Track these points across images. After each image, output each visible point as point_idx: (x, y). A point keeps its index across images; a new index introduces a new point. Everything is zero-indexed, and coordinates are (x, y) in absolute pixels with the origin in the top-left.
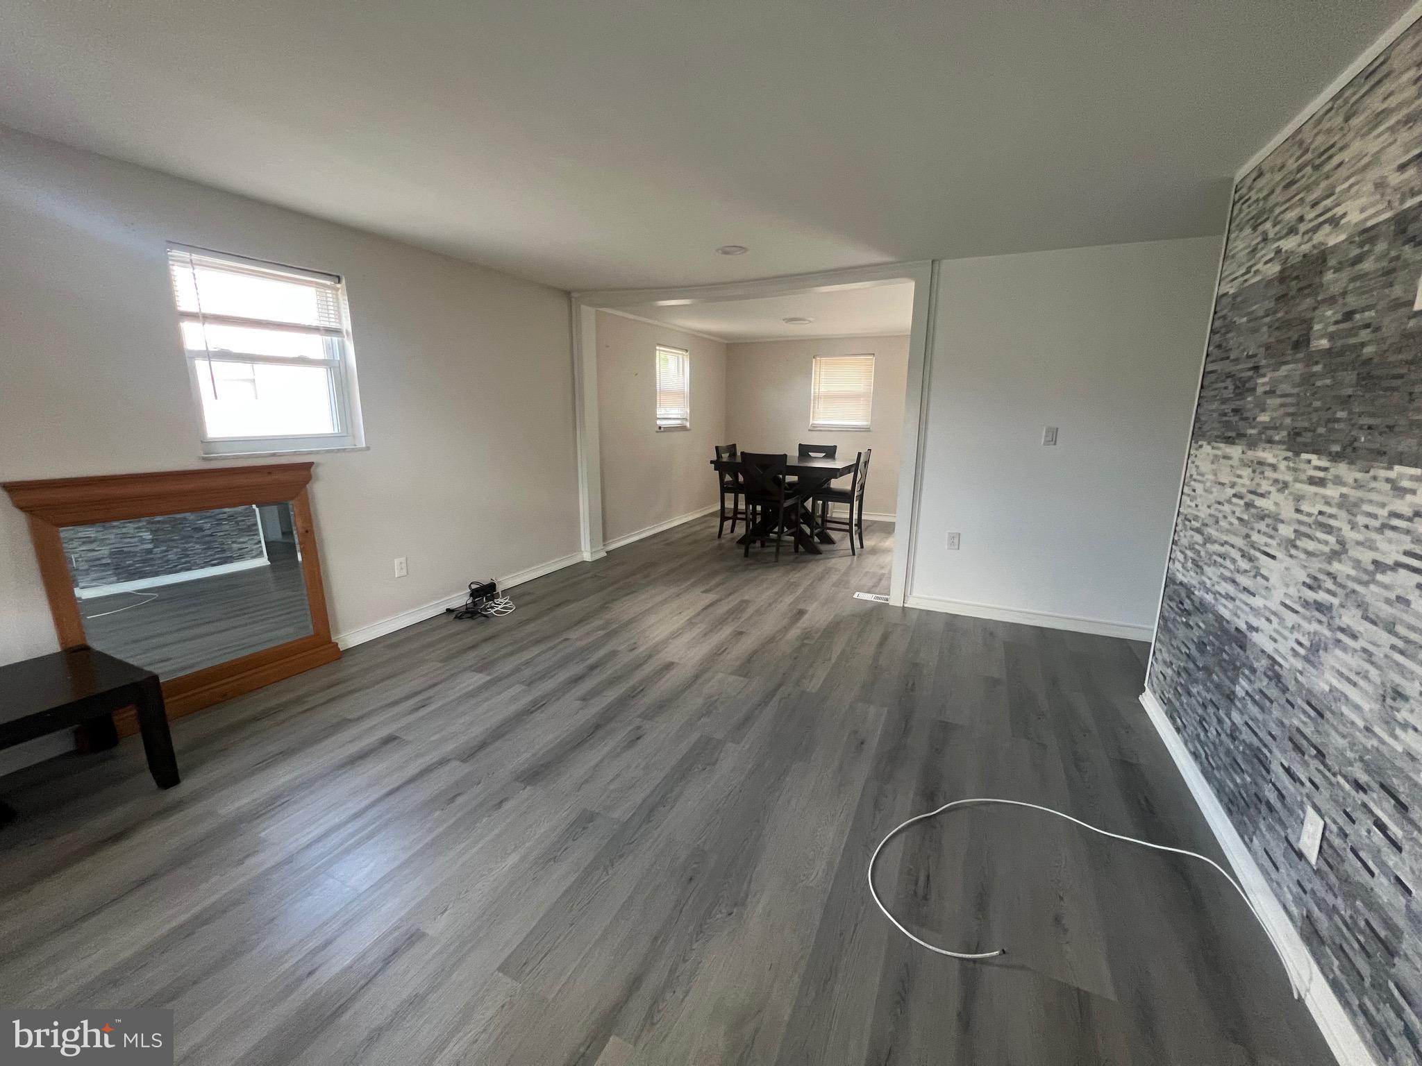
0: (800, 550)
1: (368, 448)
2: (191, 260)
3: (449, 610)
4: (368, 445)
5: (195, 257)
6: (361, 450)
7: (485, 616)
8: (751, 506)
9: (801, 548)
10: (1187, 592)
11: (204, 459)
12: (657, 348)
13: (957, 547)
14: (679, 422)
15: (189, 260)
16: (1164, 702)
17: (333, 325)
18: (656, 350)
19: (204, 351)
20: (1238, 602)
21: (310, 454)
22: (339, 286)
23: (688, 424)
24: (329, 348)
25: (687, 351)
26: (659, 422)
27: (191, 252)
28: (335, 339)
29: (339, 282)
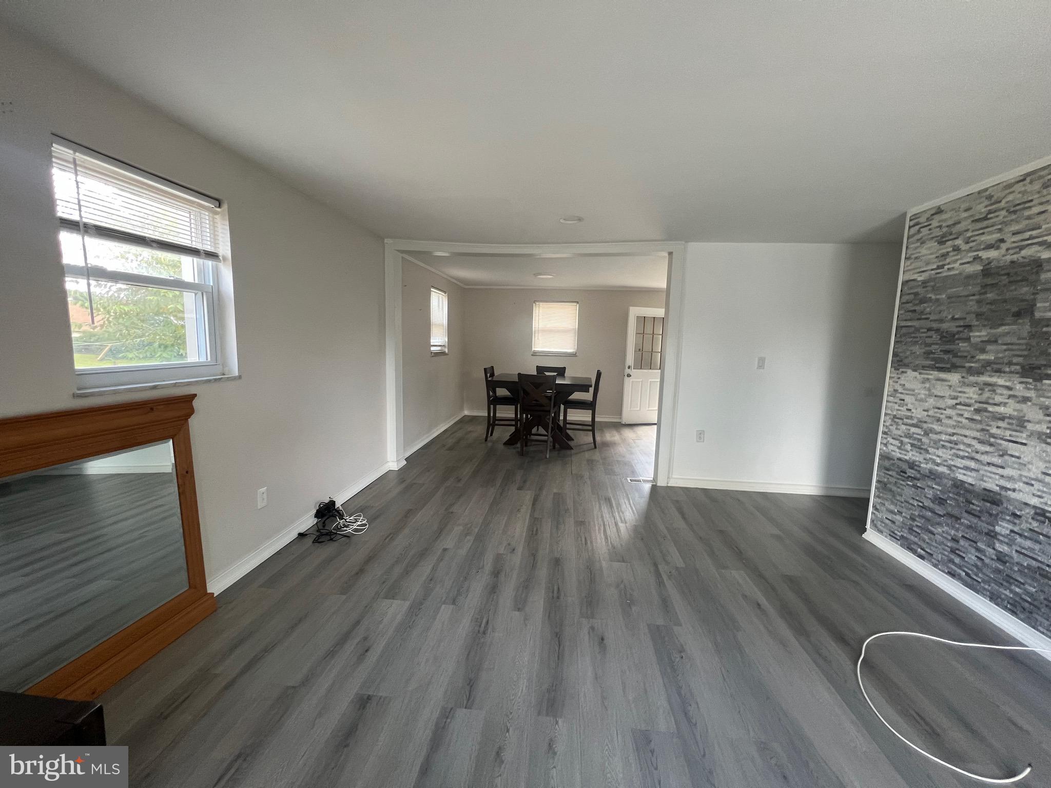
0: (556, 447)
1: (240, 377)
2: (74, 160)
3: (301, 535)
4: (241, 374)
5: (80, 157)
6: (234, 379)
7: (345, 536)
8: (524, 415)
9: (557, 446)
10: (908, 465)
11: (75, 396)
12: (432, 289)
13: (702, 440)
14: (439, 348)
15: (71, 160)
16: (897, 539)
17: (209, 248)
18: (431, 291)
19: (83, 267)
20: (981, 472)
21: (188, 385)
22: (218, 210)
23: (446, 350)
24: (202, 272)
25: (445, 292)
26: (433, 349)
27: (75, 151)
28: (209, 263)
29: (220, 207)
